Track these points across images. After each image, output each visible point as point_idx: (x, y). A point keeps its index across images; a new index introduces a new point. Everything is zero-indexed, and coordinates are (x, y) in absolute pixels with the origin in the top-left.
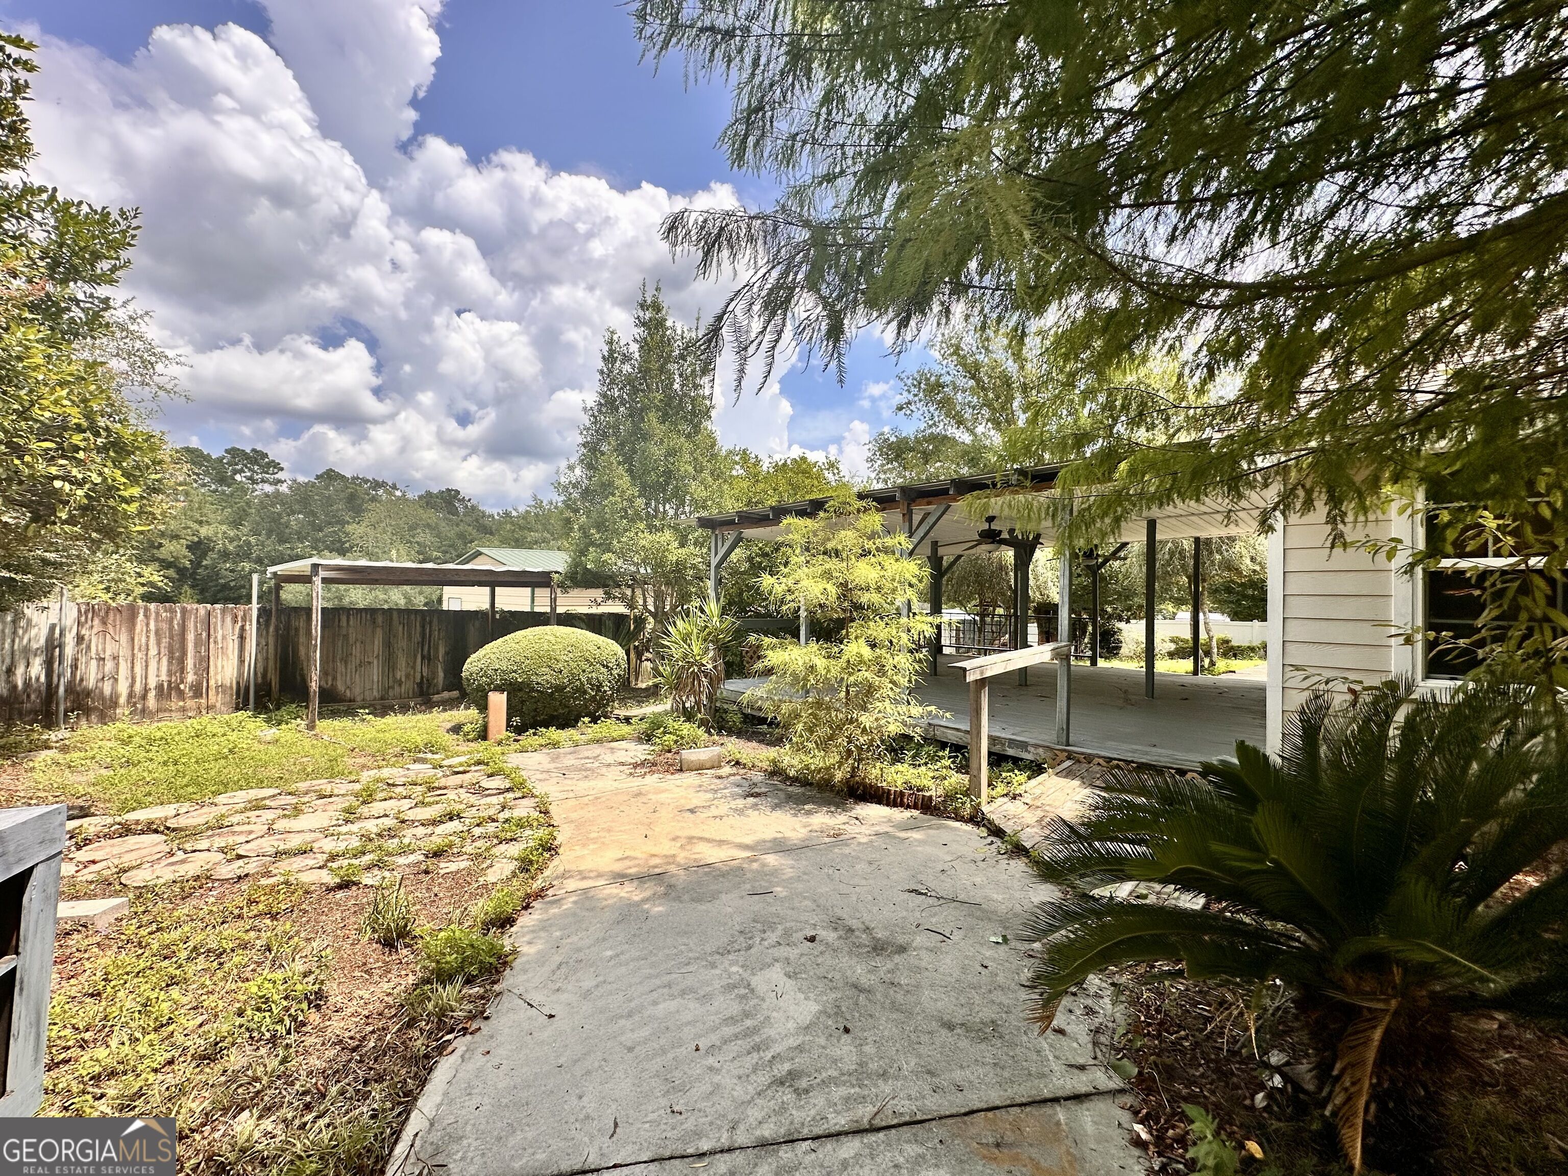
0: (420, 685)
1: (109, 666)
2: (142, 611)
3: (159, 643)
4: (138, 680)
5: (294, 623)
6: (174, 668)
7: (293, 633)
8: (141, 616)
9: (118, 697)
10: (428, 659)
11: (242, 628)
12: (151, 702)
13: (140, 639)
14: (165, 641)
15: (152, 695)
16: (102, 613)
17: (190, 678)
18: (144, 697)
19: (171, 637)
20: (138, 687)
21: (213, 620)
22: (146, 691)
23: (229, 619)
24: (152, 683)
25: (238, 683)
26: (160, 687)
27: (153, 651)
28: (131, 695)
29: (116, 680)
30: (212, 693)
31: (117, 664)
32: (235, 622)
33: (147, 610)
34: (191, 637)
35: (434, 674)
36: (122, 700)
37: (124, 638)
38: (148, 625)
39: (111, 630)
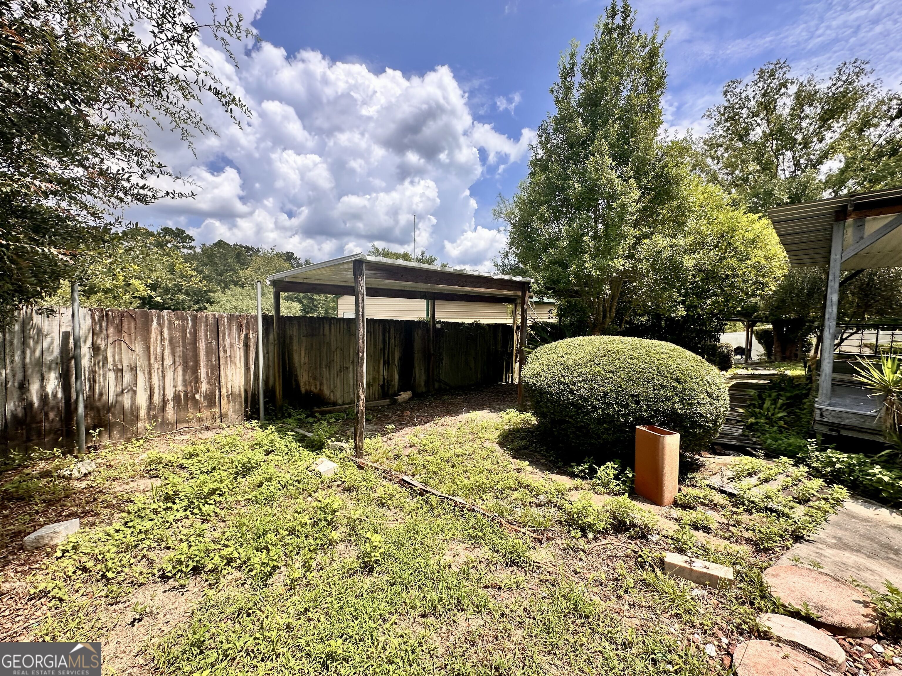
0: (383, 386)
1: (127, 377)
2: (155, 319)
3: (173, 353)
4: (156, 391)
5: (289, 332)
6: (189, 378)
7: (288, 341)
8: (155, 324)
9: (138, 409)
10: (387, 363)
11: (247, 337)
12: (170, 414)
13: (156, 348)
14: (179, 350)
15: (170, 405)
16: (117, 321)
17: (204, 387)
18: (163, 409)
19: (185, 346)
20: (157, 399)
21: (221, 329)
22: (165, 402)
23: (235, 328)
24: (170, 394)
25: (246, 391)
26: (177, 398)
27: (168, 361)
28: (150, 407)
29: (135, 392)
30: (224, 402)
31: (135, 376)
32: (240, 330)
33: (160, 318)
34: (202, 346)
35: (392, 376)
36: (143, 413)
37: (139, 347)
38: (162, 333)
39: (127, 339)
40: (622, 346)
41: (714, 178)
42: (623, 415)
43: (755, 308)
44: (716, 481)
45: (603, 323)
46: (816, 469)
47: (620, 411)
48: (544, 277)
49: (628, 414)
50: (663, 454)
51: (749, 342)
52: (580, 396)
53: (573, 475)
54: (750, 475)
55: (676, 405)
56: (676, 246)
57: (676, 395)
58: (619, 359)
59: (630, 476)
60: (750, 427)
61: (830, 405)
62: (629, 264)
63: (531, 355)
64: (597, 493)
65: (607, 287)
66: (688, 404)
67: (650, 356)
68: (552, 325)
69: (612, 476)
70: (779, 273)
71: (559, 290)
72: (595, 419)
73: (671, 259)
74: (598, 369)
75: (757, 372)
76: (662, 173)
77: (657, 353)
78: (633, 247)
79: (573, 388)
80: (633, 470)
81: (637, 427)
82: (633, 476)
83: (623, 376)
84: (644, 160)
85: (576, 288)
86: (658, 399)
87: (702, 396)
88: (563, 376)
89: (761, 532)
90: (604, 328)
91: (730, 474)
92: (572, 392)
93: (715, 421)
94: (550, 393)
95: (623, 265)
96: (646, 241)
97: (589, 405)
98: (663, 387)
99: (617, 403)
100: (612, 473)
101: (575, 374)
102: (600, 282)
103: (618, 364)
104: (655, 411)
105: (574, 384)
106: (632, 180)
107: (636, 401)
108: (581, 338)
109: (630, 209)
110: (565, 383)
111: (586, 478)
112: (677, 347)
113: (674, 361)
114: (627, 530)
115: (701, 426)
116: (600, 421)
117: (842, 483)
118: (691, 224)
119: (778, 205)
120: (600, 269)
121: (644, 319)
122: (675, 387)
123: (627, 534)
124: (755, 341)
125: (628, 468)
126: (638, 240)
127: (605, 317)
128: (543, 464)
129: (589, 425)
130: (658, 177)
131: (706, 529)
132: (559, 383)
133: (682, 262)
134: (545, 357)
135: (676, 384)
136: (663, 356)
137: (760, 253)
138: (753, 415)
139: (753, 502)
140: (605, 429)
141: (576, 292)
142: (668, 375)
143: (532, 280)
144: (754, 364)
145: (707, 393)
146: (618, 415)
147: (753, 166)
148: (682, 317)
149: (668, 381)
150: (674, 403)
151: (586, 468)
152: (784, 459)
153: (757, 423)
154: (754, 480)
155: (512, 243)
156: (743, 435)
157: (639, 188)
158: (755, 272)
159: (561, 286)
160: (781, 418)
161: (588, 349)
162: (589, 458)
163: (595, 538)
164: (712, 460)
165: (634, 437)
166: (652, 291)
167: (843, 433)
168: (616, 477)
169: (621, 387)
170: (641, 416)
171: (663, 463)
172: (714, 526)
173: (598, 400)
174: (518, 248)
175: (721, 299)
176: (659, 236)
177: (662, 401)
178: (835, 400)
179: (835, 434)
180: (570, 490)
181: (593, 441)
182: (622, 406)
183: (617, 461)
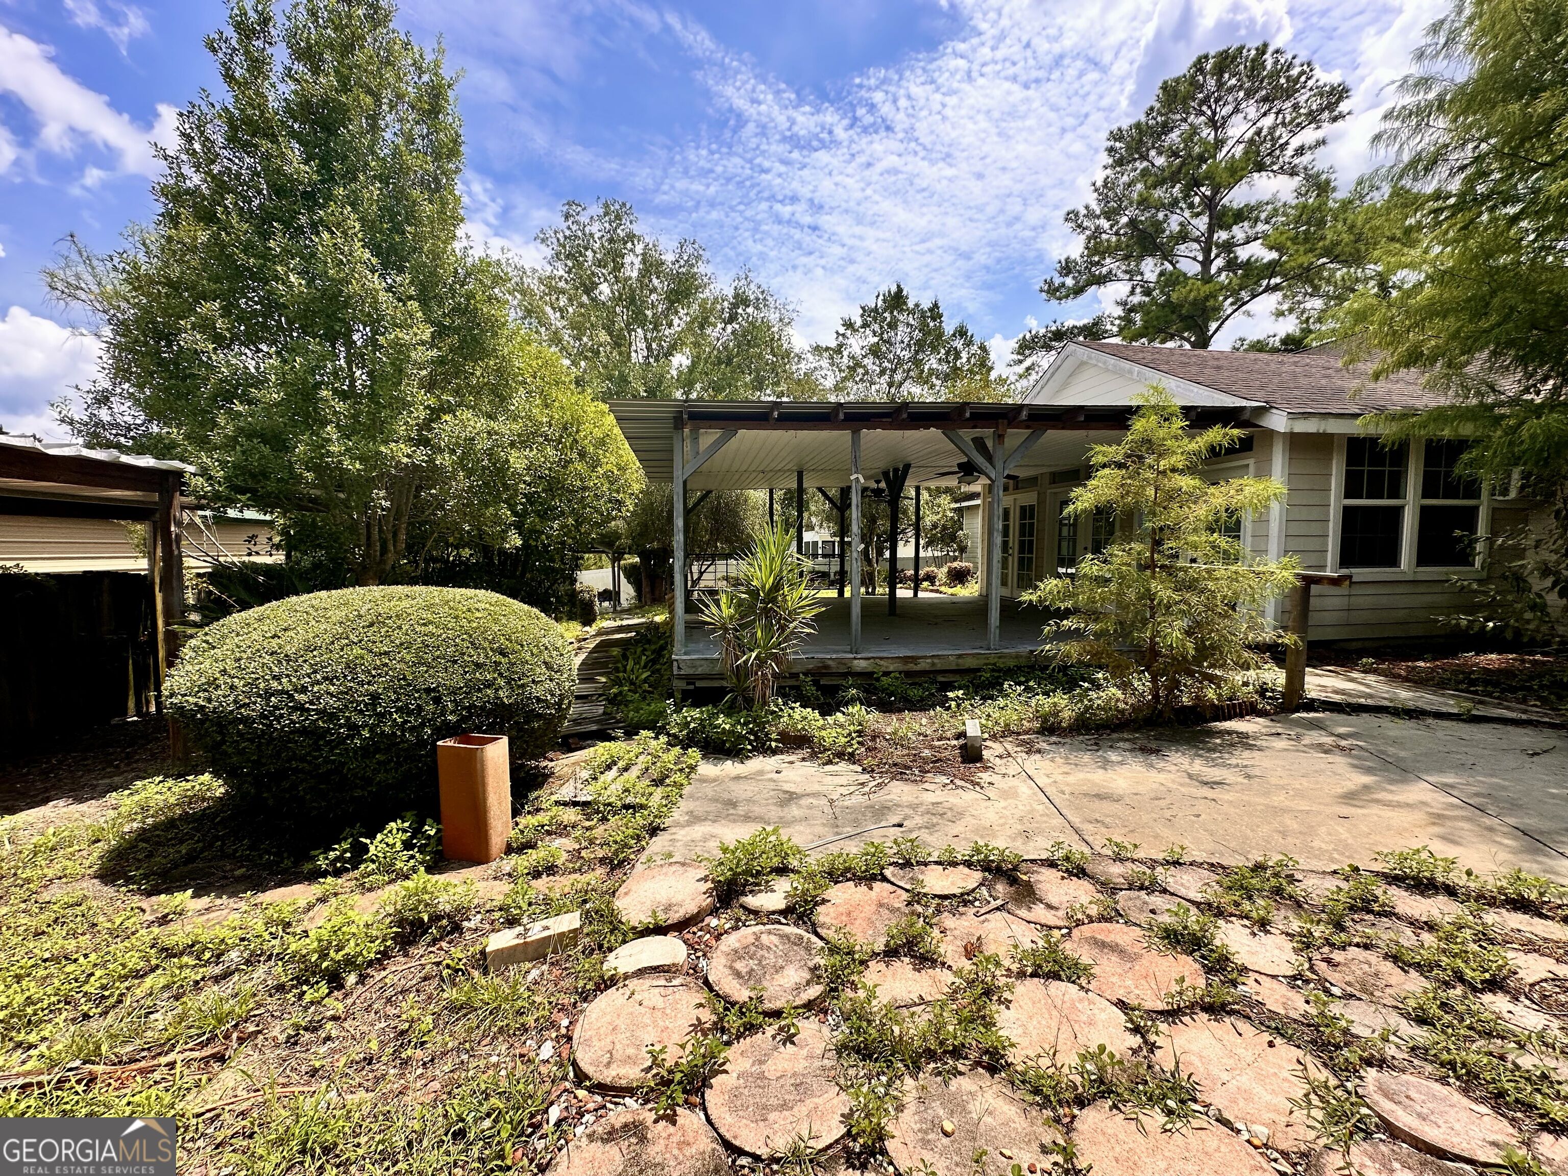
40: (405, 603)
41: (556, 339)
42: (413, 729)
43: (616, 535)
44: (566, 792)
45: (382, 561)
46: (675, 736)
47: (406, 722)
48: (223, 464)
49: (423, 725)
50: (483, 777)
51: (616, 581)
52: (318, 712)
53: (315, 876)
54: (609, 767)
55: (501, 693)
56: (496, 433)
57: (501, 675)
58: (400, 628)
59: (432, 833)
60: (613, 701)
61: (685, 654)
62: (421, 455)
63: (193, 642)
64: (370, 890)
65: (382, 493)
66: (519, 687)
67: (456, 617)
68: (268, 570)
69: (399, 846)
70: (636, 487)
71: (269, 494)
72: (356, 750)
73: (490, 452)
74: (357, 651)
75: (625, 623)
76: (467, 306)
77: (469, 610)
78: (427, 425)
79: (302, 698)
80: (438, 821)
81: (439, 743)
82: (438, 831)
83: (408, 657)
84: (433, 273)
85: (314, 492)
86: (473, 687)
87: (538, 670)
88: (276, 678)
89: (616, 842)
90: (383, 571)
91: (585, 774)
92: (300, 708)
93: (560, 703)
94: (246, 720)
95: (408, 456)
96: (447, 417)
97: (341, 726)
98: (478, 666)
99: (399, 710)
100: (397, 840)
101: (307, 669)
102: (363, 484)
103: (399, 637)
104: (468, 709)
105: (304, 690)
106: (413, 305)
107: (433, 699)
108: (323, 594)
109: (413, 354)
110: (283, 692)
111: (347, 870)
112: (502, 597)
113: (496, 621)
114: (425, 932)
115: (540, 716)
116: (366, 751)
117: (696, 746)
118: (518, 400)
119: (634, 397)
120: (362, 459)
121: (466, 552)
122: (497, 664)
123: (428, 938)
124: (623, 580)
125: (429, 821)
126: (436, 413)
127: (384, 550)
128: (238, 880)
129: (345, 763)
130: (457, 310)
131: (551, 870)
132: (268, 694)
133: (507, 461)
134: (230, 643)
135: (498, 658)
136: (478, 615)
137: (612, 459)
138: (618, 682)
139: (609, 804)
140: (379, 763)
141: (314, 501)
142: (486, 645)
143: (191, 469)
144: (624, 611)
145: (545, 663)
146: (403, 731)
147: (604, 337)
148: (517, 548)
149: (487, 657)
150: (497, 690)
151: (345, 851)
152: (644, 733)
153: (620, 693)
154: (614, 772)
155: (120, 372)
156: (604, 713)
157: (428, 321)
158: (607, 485)
159: (271, 486)
160: (645, 681)
161: (337, 615)
162: (353, 827)
163: (362, 979)
164: (565, 762)
165: (435, 762)
166: (467, 505)
167: (699, 684)
168: (407, 845)
169: (404, 679)
170: (446, 723)
171: (484, 792)
172: (562, 859)
173: (361, 712)
174: (141, 387)
175: (571, 521)
176: (468, 414)
177: (480, 690)
178: (692, 646)
179: (691, 687)
180: (310, 907)
181: (357, 793)
182: (410, 713)
183: (409, 814)
